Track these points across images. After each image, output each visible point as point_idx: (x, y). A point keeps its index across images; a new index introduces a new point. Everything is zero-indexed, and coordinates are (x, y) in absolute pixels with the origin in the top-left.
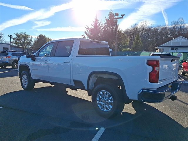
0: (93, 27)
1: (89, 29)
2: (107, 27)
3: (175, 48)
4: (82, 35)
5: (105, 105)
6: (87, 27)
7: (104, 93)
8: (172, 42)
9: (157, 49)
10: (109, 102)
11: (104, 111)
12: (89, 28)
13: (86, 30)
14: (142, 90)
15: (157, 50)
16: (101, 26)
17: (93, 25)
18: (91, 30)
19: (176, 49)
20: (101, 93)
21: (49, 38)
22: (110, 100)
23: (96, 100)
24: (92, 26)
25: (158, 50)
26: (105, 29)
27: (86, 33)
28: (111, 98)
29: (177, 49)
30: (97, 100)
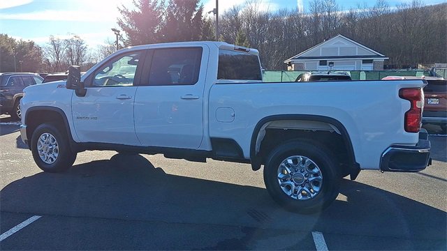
0: (138, 10)
1: (129, 14)
2: (175, 11)
3: (329, 61)
4: (113, 30)
5: (300, 188)
6: (122, 9)
7: (295, 161)
8: (323, 49)
9: (290, 64)
10: (310, 179)
11: (298, 200)
12: (130, 11)
13: (121, 16)
14: (391, 148)
15: (289, 68)
16: (159, 8)
17: (139, 4)
18: (134, 17)
19: (330, 63)
20: (290, 161)
21: (6, 35)
22: (312, 176)
23: (277, 178)
24: (137, 6)
25: (293, 65)
26: (171, 15)
27: (120, 23)
28: (316, 170)
29: (333, 63)
30: (280, 178)
